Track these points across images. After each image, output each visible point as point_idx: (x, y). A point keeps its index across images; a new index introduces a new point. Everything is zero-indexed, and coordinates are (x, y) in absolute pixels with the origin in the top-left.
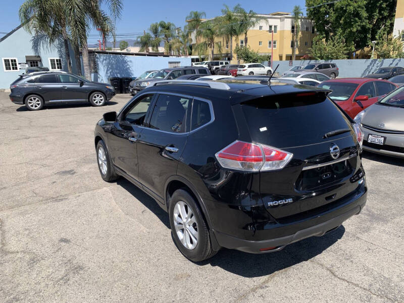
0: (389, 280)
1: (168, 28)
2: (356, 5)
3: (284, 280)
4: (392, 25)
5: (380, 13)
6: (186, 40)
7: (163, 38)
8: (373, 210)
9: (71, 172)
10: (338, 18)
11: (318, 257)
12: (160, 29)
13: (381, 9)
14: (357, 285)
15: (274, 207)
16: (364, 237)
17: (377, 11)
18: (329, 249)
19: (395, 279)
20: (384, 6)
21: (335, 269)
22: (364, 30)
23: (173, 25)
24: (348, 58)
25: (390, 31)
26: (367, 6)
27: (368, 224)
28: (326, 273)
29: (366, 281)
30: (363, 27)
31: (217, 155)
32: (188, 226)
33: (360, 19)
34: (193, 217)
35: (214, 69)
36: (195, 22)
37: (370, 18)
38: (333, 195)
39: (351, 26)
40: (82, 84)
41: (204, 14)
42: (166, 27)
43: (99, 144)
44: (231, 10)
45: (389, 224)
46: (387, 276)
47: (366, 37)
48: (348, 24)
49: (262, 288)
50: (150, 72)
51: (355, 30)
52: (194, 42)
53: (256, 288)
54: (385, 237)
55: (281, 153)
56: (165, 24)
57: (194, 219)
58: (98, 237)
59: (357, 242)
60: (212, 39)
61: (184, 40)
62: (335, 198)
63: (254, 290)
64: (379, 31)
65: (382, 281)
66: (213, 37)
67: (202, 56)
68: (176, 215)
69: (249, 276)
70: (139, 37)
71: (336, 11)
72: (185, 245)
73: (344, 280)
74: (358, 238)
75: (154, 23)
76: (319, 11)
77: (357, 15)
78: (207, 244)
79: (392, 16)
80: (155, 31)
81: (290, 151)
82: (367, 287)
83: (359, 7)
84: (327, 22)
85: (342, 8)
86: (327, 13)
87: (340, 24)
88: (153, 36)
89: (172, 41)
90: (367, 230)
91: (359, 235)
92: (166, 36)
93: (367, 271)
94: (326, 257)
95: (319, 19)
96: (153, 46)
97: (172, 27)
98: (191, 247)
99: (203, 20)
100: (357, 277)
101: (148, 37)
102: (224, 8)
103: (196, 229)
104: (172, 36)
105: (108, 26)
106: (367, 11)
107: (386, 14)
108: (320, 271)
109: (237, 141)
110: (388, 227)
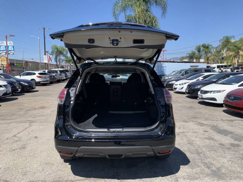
1: (208, 48)
6: (219, 54)
7: (204, 54)
12: (202, 48)
23: (211, 45)
35: (235, 72)
36: (226, 42)
41: (234, 37)
42: (206, 47)
50: (174, 72)
52: (225, 55)
56: (206, 45)
60: (238, 53)
61: (218, 54)
66: (239, 51)
67: (229, 64)
70: (188, 54)
75: (198, 45)
80: (198, 50)
88: (197, 52)
89: (209, 55)
92: (206, 52)
96: (197, 59)
97: (210, 47)
99: (233, 41)
101: (194, 53)
104: (210, 52)
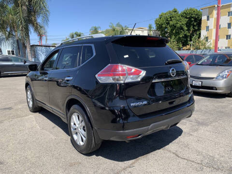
0: (213, 157)
2: (181, 23)
3: (145, 161)
4: (200, 34)
5: (193, 28)
8: (199, 120)
9: (10, 109)
10: (172, 30)
11: (167, 147)
12: (75, 36)
13: (194, 26)
14: (193, 162)
15: (135, 107)
16: (195, 134)
17: (192, 26)
18: (174, 142)
19: (217, 156)
20: (195, 24)
21: (178, 153)
22: (186, 36)
24: (179, 50)
25: (199, 37)
26: (186, 24)
27: (197, 127)
28: (172, 155)
29: (199, 158)
30: (185, 35)
31: (96, 76)
32: (79, 130)
33: (183, 31)
34: (83, 122)
37: (189, 30)
38: (174, 102)
39: (179, 34)
40: (25, 62)
42: (79, 35)
43: (28, 88)
44: (114, 25)
45: (209, 127)
46: (211, 155)
47: (187, 40)
48: (177, 33)
49: (130, 167)
51: (181, 36)
53: (127, 168)
54: (208, 133)
55: (138, 70)
56: (78, 33)
57: (83, 124)
58: (19, 143)
59: (191, 137)
62: (175, 104)
63: (124, 169)
64: (194, 37)
65: (209, 158)
68: (72, 124)
69: (122, 161)
71: (171, 26)
72: (78, 143)
73: (184, 159)
74: (191, 135)
76: (162, 27)
77: (182, 28)
78: (92, 140)
79: (199, 29)
80: (72, 37)
81: (144, 69)
82: (199, 162)
83: (183, 24)
84: (167, 33)
85: (174, 25)
86: (166, 28)
87: (173, 33)
90: (197, 130)
91: (192, 133)
93: (199, 153)
94: (172, 146)
95: (162, 31)
97: (82, 35)
98: (82, 143)
100: (193, 157)
102: (111, 25)
103: (84, 130)
105: (42, 31)
106: (187, 26)
107: (196, 28)
108: (168, 154)
109: (109, 65)
110: (209, 128)
